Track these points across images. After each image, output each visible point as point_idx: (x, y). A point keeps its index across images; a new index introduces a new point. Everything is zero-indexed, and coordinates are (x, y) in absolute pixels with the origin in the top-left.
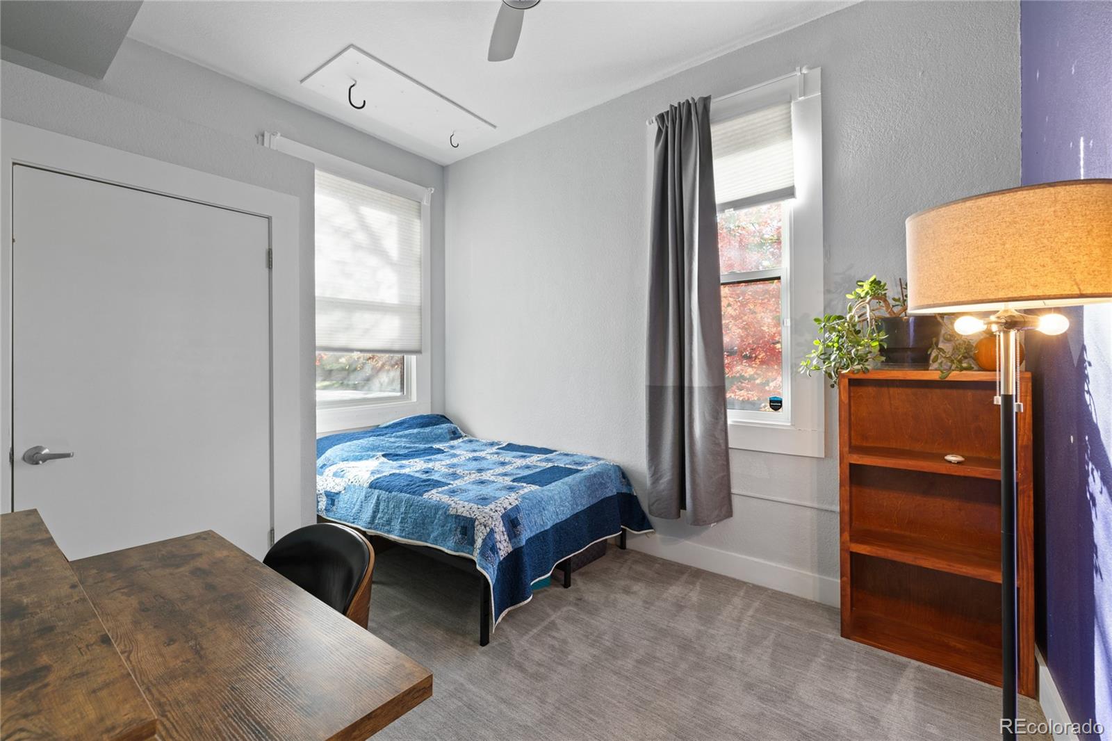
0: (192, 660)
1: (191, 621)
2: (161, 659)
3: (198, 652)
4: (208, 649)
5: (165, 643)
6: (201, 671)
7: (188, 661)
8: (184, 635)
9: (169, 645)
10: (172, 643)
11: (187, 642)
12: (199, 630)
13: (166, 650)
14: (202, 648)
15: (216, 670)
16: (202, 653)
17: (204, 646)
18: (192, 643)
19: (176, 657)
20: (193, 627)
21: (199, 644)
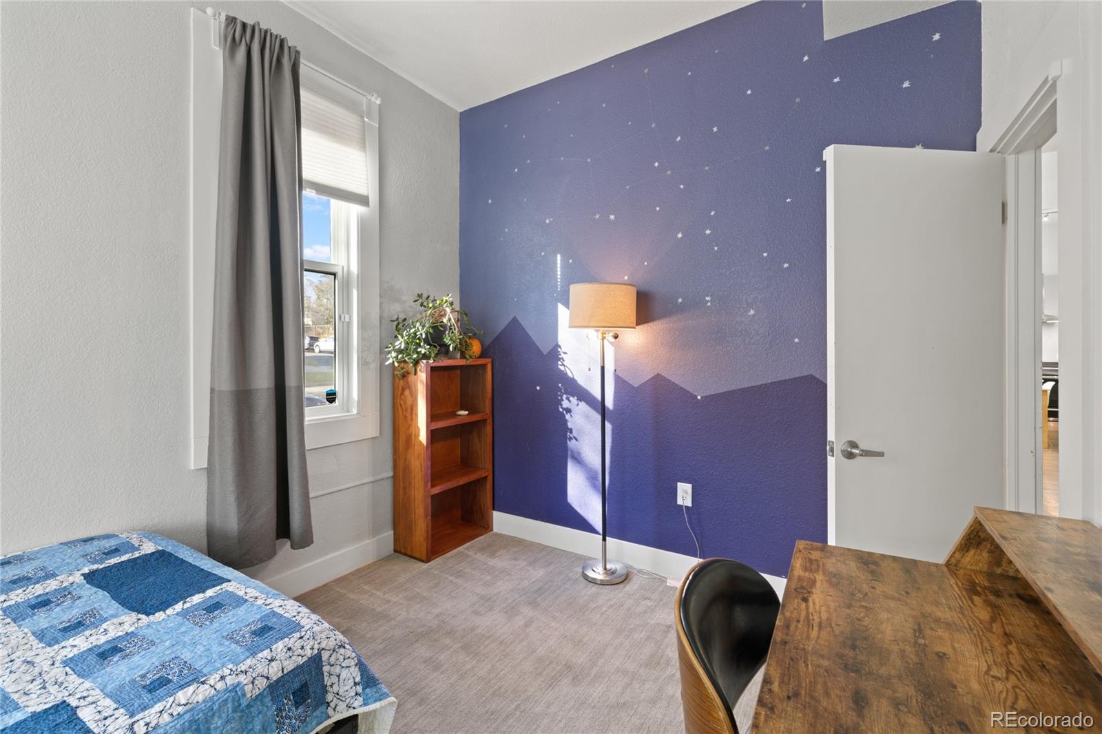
0: (928, 627)
1: (911, 666)
2: (956, 645)
3: (919, 631)
4: (910, 628)
5: (947, 658)
6: (924, 615)
7: (931, 629)
8: (925, 654)
9: (945, 654)
10: (941, 654)
11: (925, 645)
12: (908, 648)
13: (949, 651)
14: (915, 631)
15: (913, 609)
16: (916, 627)
17: (912, 631)
18: (921, 641)
19: (940, 638)
20: (912, 656)
21: (915, 636)
